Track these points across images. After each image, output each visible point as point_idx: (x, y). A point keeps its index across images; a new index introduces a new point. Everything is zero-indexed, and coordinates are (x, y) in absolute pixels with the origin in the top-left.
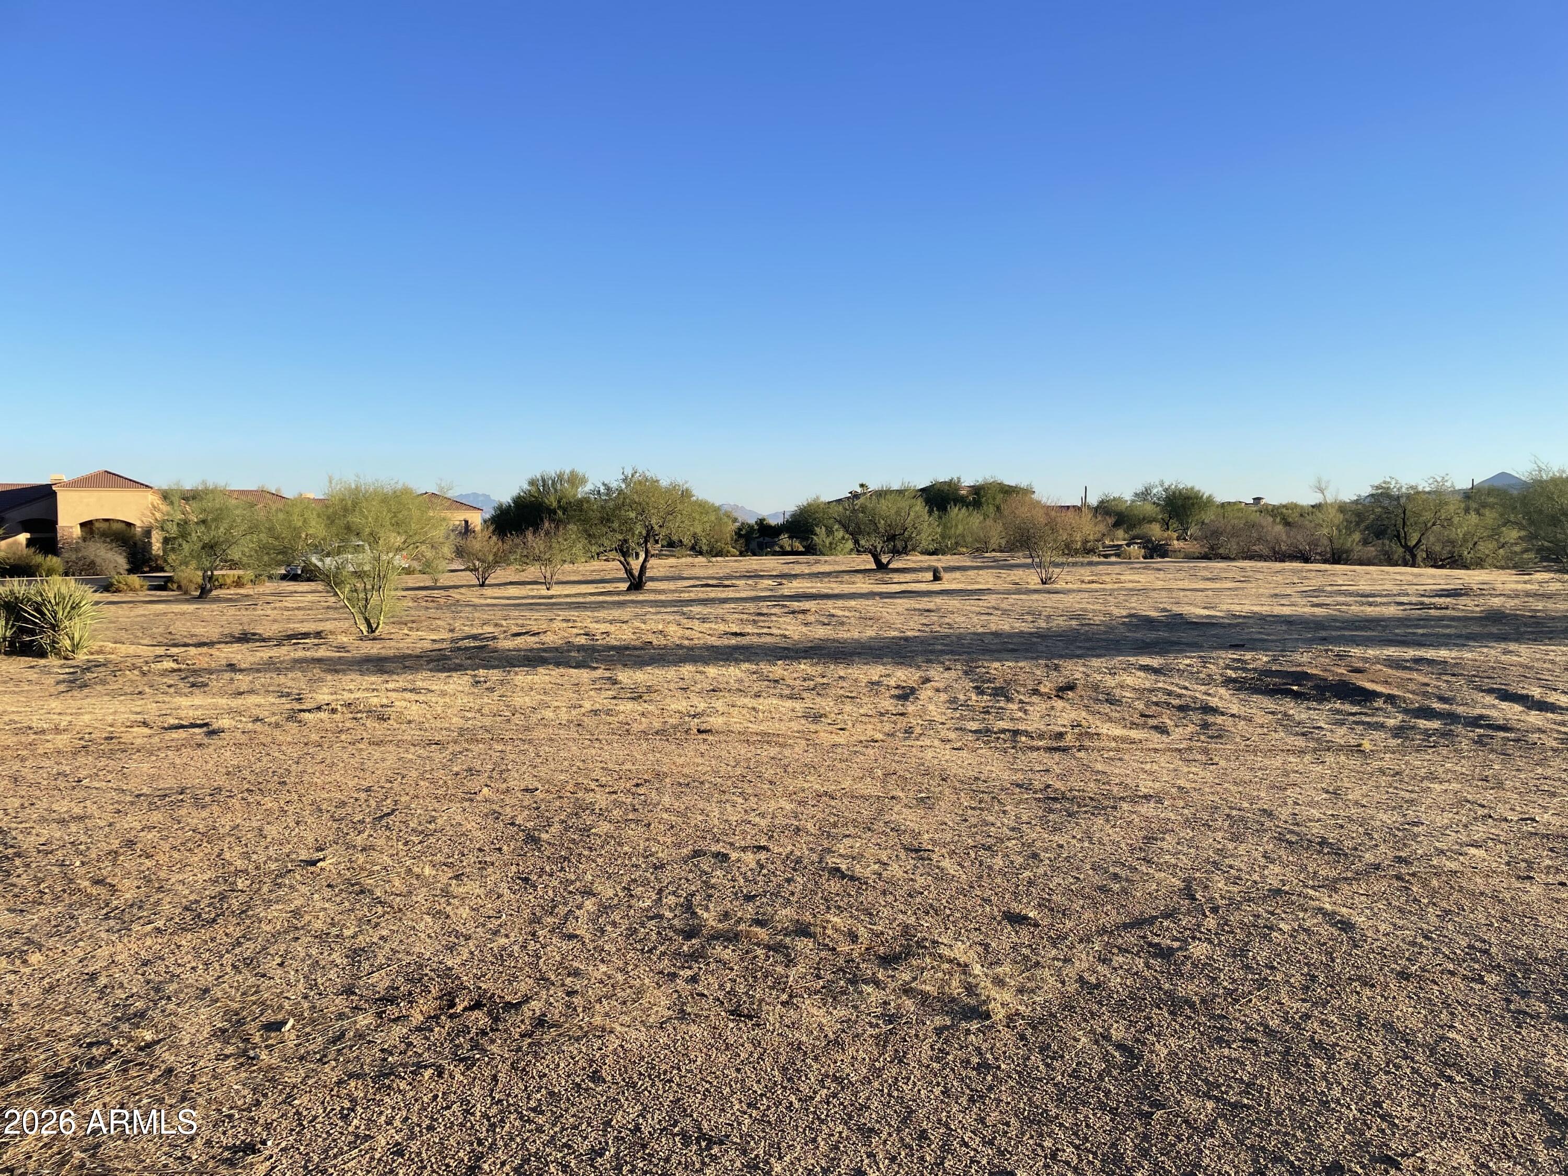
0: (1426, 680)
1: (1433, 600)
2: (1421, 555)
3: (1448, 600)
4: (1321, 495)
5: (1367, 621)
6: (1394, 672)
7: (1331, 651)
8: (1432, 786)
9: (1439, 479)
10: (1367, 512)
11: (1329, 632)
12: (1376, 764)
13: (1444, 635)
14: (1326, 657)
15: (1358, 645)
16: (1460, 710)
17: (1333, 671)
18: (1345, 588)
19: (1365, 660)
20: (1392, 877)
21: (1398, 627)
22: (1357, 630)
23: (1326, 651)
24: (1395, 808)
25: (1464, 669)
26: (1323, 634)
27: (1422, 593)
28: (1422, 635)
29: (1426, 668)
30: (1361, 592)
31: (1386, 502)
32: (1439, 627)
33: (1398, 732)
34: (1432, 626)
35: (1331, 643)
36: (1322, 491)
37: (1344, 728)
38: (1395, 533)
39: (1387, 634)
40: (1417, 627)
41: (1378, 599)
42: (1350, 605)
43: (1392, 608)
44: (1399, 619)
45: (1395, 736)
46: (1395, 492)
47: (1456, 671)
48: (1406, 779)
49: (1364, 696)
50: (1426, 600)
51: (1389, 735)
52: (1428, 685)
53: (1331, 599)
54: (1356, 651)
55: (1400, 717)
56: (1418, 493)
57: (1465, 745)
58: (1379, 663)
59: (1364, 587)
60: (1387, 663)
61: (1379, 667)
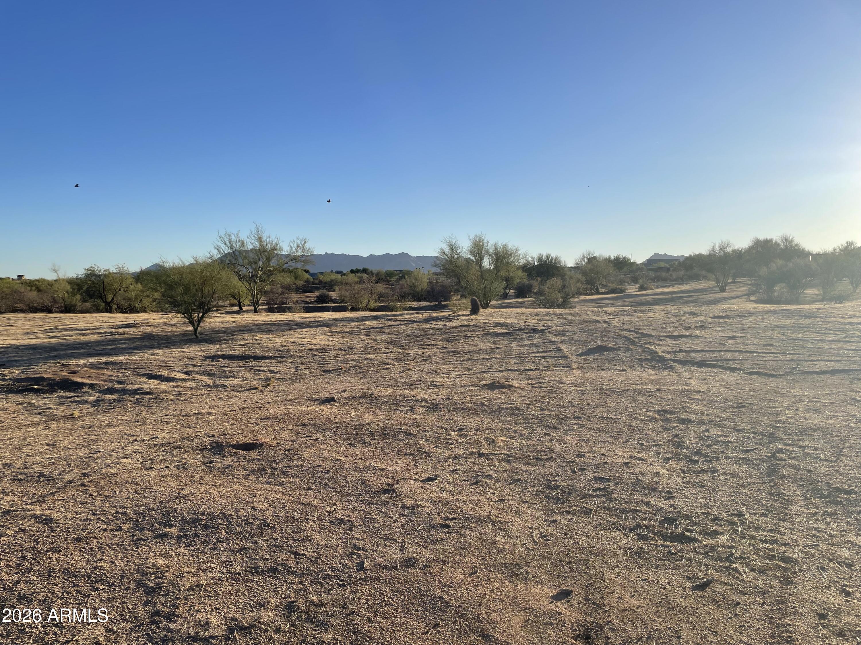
0: (111, 373)
1: (117, 330)
2: (114, 307)
3: (125, 329)
4: (56, 274)
5: (81, 344)
6: (95, 371)
7: (59, 363)
8: (108, 430)
9: (121, 266)
10: (83, 283)
11: (58, 352)
12: (80, 423)
13: (122, 348)
14: (55, 367)
15: (75, 358)
16: (128, 387)
17: (59, 375)
18: (70, 326)
19: (78, 366)
20: (79, 486)
21: (98, 346)
22: (74, 350)
23: (56, 363)
24: (86, 446)
25: (131, 365)
26: (55, 353)
27: (112, 327)
28: (111, 349)
29: (111, 367)
30: (78, 328)
31: (93, 278)
32: (120, 344)
33: (95, 403)
34: (116, 344)
35: (59, 358)
36: (56, 271)
37: (65, 406)
38: (100, 295)
39: (92, 350)
40: (108, 345)
41: (88, 332)
42: (72, 336)
43: (95, 336)
44: (99, 342)
45: (93, 406)
46: (97, 272)
47: (127, 366)
48: (96, 429)
49: (77, 386)
50: (114, 330)
51: (90, 406)
52: (112, 376)
53: (61, 333)
54: (73, 362)
55: (96, 395)
56: (110, 273)
57: (129, 404)
58: (86, 367)
59: (81, 325)
60: (91, 366)
61: (86, 369)
